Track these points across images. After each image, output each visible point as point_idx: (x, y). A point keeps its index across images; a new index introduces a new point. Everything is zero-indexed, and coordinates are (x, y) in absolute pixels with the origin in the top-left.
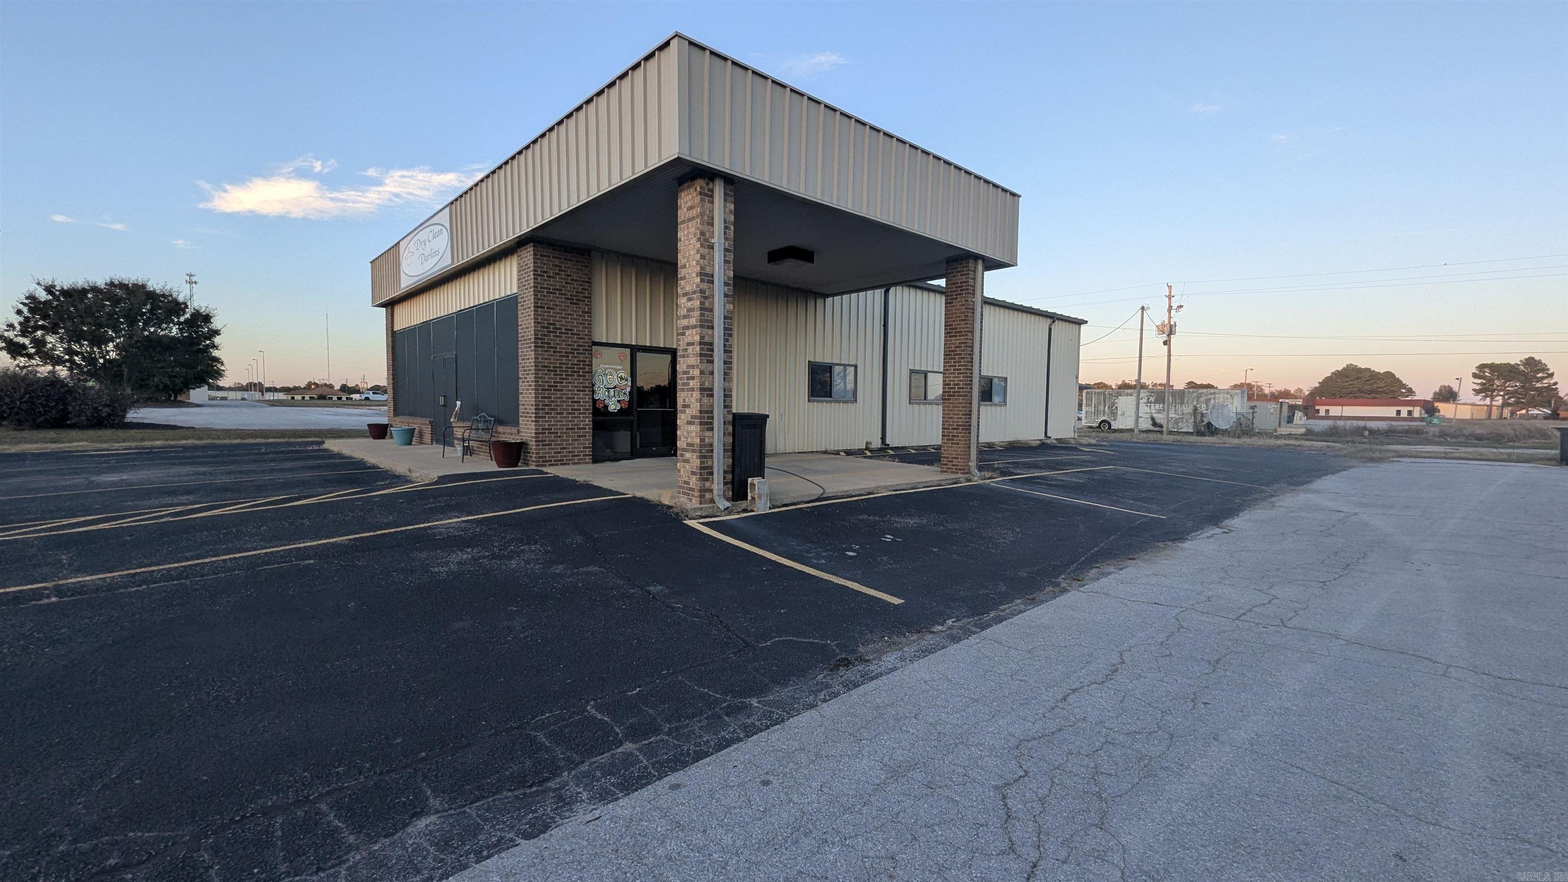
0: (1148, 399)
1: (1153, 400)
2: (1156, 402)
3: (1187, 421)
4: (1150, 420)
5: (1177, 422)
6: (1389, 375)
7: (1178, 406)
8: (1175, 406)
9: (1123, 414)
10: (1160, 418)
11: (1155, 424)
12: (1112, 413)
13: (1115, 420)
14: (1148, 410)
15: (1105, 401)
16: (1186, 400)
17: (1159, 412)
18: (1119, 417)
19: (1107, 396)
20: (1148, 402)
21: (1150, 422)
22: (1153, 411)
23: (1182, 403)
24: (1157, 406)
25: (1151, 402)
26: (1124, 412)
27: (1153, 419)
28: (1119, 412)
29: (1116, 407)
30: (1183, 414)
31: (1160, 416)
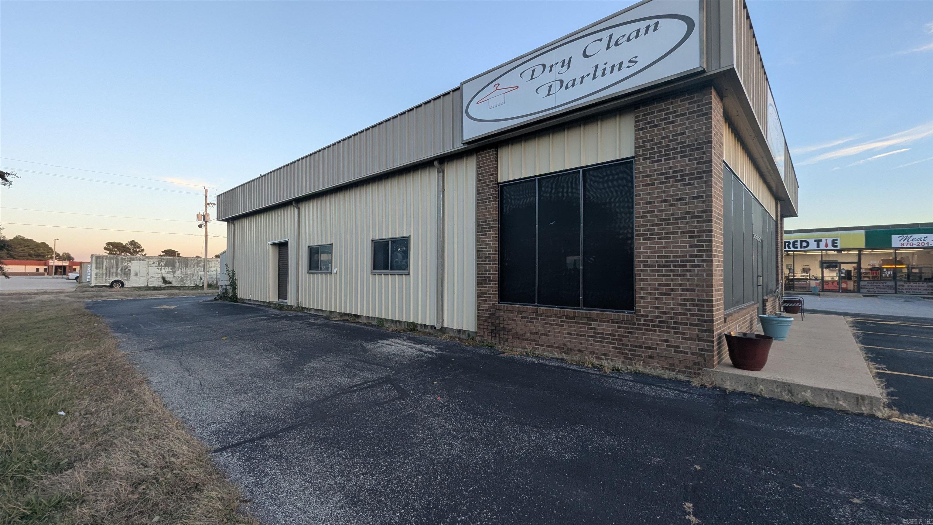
0: (159, 264)
1: (163, 265)
2: (166, 266)
3: (190, 279)
4: (161, 279)
5: (182, 279)
6: (44, 245)
7: (184, 269)
8: (181, 269)
9: (136, 275)
10: (169, 277)
11: (165, 281)
12: (124, 274)
13: (127, 279)
14: (159, 272)
15: (117, 265)
16: (189, 265)
17: (168, 273)
18: (132, 277)
19: (120, 261)
20: (159, 266)
21: (161, 280)
22: (163, 272)
23: (186, 267)
24: (167, 269)
25: (162, 266)
26: (137, 273)
27: (163, 278)
28: (133, 273)
29: (129, 270)
30: (187, 274)
31: (169, 276)
